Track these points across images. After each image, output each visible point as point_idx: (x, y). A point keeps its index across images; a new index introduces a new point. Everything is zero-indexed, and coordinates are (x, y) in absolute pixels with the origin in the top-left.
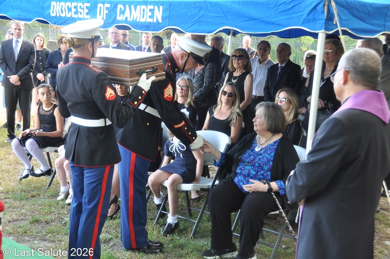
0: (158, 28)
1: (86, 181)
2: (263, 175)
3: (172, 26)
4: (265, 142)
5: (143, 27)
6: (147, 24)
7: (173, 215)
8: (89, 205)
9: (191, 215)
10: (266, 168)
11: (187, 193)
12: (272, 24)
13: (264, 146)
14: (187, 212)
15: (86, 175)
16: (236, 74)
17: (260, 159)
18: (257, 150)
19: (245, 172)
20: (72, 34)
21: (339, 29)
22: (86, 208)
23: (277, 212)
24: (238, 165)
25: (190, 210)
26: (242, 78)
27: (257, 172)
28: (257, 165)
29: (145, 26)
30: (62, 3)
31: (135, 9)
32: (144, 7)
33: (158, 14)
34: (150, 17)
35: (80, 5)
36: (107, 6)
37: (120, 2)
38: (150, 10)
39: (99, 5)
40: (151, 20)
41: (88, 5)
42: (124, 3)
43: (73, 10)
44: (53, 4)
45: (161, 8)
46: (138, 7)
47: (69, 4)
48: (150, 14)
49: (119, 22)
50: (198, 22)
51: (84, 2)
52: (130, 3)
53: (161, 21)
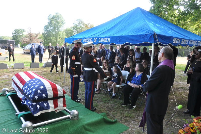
0: (109, 44)
1: (88, 86)
2: (138, 83)
4: (138, 74)
5: (105, 44)
7: (114, 93)
8: (89, 92)
9: (119, 93)
10: (139, 81)
11: (118, 88)
13: (138, 75)
14: (118, 92)
15: (88, 84)
16: (131, 56)
17: (137, 79)
18: (136, 76)
19: (134, 82)
20: (85, 45)
21: (158, 42)
22: (89, 93)
23: (142, 93)
24: (131, 81)
25: (119, 92)
26: (132, 57)
27: (137, 82)
28: (137, 80)
30: (86, 39)
31: (103, 39)
32: (105, 38)
33: (109, 40)
34: (107, 41)
35: (90, 39)
36: (96, 39)
37: (99, 37)
38: (107, 39)
39: (95, 39)
40: (107, 42)
41: (92, 39)
42: (100, 38)
43: (88, 40)
44: (84, 39)
45: (110, 38)
46: (104, 38)
47: (87, 39)
48: (107, 40)
49: (99, 42)
50: (119, 41)
51: (91, 38)
52: (102, 38)
53: (110, 42)
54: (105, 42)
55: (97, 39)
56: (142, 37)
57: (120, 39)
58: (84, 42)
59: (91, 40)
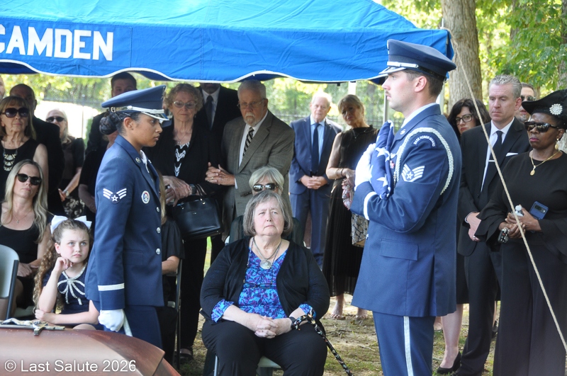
0: (103, 70)
3: (139, 67)
5: (62, 68)
6: (75, 62)
12: (357, 68)
29: (70, 66)
31: (41, 34)
32: (67, 33)
33: (104, 47)
34: (82, 50)
38: (82, 38)
40: (87, 56)
42: (8, 24)
45: (110, 35)
46: (49, 31)
48: (83, 45)
52: (25, 23)
53: (109, 58)
54: (58, 54)
56: (369, 46)
57: (208, 47)
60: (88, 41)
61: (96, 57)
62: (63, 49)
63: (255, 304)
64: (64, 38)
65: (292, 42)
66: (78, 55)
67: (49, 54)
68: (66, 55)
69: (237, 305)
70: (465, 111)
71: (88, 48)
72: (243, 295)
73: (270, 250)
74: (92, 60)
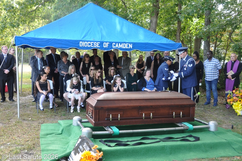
18: (148, 81)
30: (85, 42)
32: (125, 44)
33: (131, 46)
35: (95, 43)
36: (107, 43)
37: (114, 42)
38: (127, 45)
39: (104, 43)
41: (99, 43)
42: (116, 43)
43: (92, 44)
44: (80, 42)
45: (132, 44)
46: (122, 44)
47: (90, 43)
48: (127, 46)
49: (114, 48)
50: (145, 48)
51: (97, 42)
52: (118, 43)
53: (131, 48)
54: (124, 48)
55: (109, 43)
57: (147, 46)
58: (80, 46)
59: (98, 45)
60: (128, 45)
61: (130, 48)
62: (124, 47)
63: (149, 87)
64: (124, 45)
65: (159, 45)
66: (127, 48)
67: (122, 48)
68: (125, 48)
69: (146, 88)
70: (158, 55)
71: (128, 46)
72: (147, 86)
73: (148, 79)
74: (129, 49)
